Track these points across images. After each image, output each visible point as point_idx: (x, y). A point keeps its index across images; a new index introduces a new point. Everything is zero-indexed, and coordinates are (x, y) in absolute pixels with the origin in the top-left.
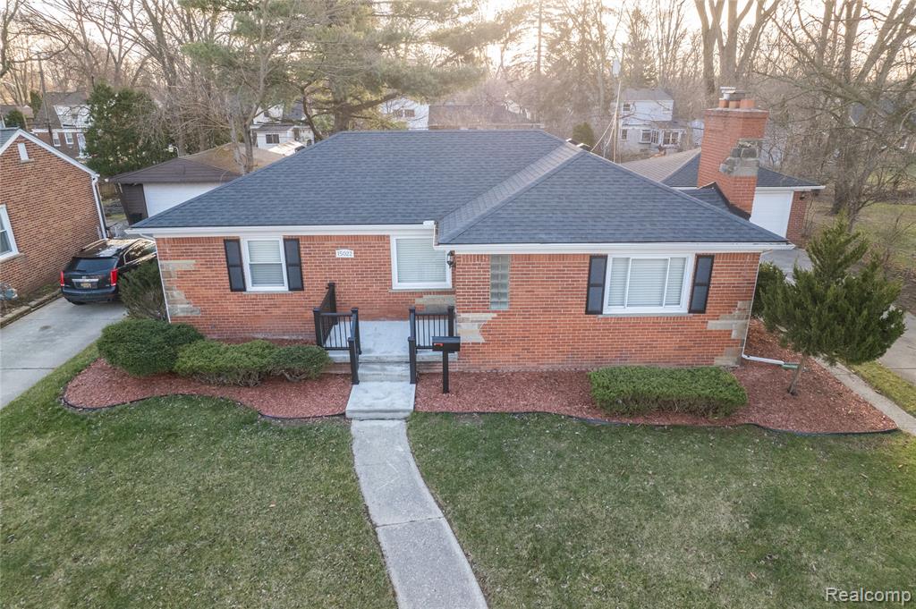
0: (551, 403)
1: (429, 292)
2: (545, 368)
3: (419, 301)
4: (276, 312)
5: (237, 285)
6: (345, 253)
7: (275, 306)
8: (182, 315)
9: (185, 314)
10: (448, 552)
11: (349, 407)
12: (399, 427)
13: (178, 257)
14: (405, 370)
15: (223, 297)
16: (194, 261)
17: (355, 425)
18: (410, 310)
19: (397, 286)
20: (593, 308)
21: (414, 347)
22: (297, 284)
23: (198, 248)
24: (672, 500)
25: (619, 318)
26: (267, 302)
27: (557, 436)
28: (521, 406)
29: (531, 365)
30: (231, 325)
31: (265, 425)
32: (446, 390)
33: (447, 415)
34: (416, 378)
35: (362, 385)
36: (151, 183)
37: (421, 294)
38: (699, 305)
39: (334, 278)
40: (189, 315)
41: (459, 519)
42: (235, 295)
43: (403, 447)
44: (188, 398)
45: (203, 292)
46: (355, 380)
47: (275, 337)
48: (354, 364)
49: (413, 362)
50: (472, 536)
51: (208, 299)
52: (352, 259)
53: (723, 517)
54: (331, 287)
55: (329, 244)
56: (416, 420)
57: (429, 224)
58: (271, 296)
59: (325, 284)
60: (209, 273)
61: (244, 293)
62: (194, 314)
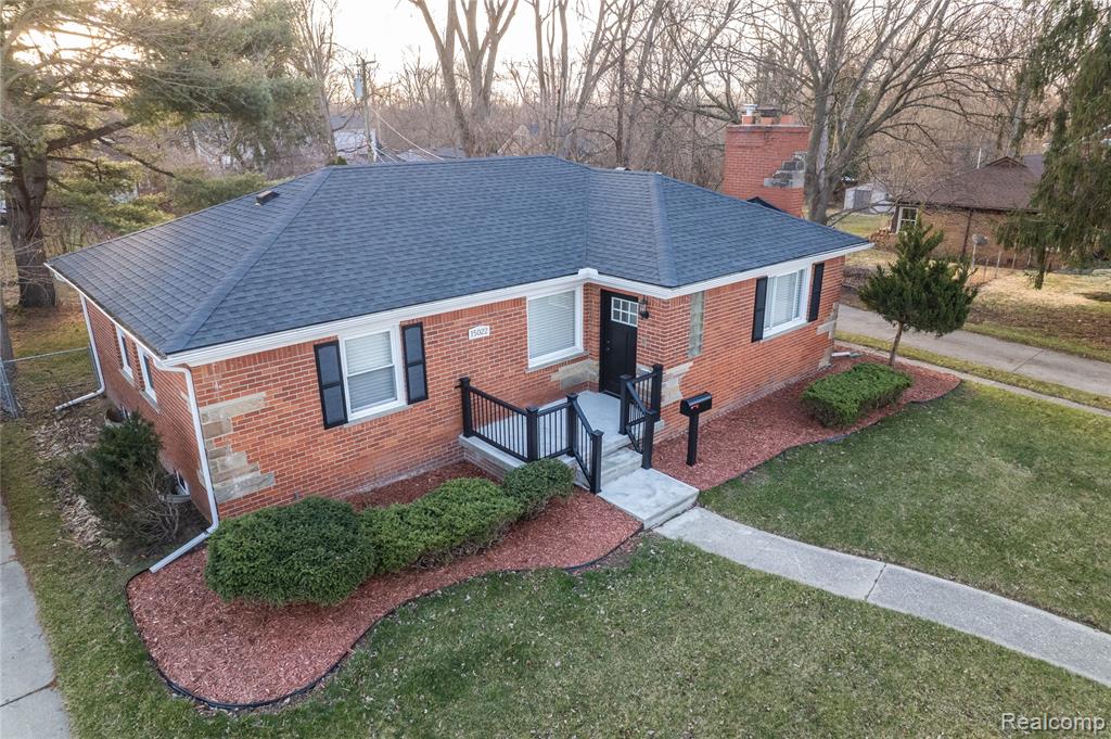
1: (564, 363)
3: (555, 377)
4: (391, 442)
5: (333, 418)
6: (480, 331)
7: (389, 434)
8: (240, 494)
9: (247, 492)
13: (235, 394)
15: (313, 442)
16: (263, 394)
19: (533, 363)
22: (418, 392)
23: (272, 369)
26: (378, 431)
30: (323, 485)
33: (733, 483)
37: (554, 368)
38: (814, 311)
39: (464, 370)
40: (255, 490)
42: (331, 434)
45: (278, 443)
47: (387, 483)
51: (287, 453)
52: (486, 338)
54: (465, 383)
55: (459, 322)
57: (584, 273)
58: (382, 420)
59: (455, 382)
60: (289, 407)
61: (345, 426)
62: (263, 487)
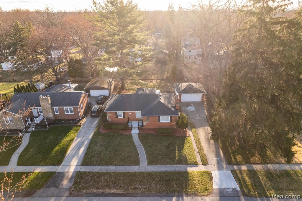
0: (153, 133)
2: (154, 128)
4: (122, 120)
5: (117, 117)
9: (110, 121)
10: (142, 146)
11: (132, 133)
12: (137, 135)
13: (110, 114)
14: (137, 128)
15: (115, 118)
17: (132, 135)
18: (138, 120)
19: (136, 117)
20: (159, 121)
21: (138, 126)
22: (124, 117)
23: (112, 113)
24: (162, 143)
25: (162, 123)
26: (120, 119)
27: (153, 136)
28: (150, 133)
29: (152, 128)
31: (123, 135)
32: (142, 131)
33: (142, 134)
34: (139, 129)
35: (133, 130)
36: (91, 89)
37: (139, 118)
38: (171, 121)
39: (129, 116)
41: (142, 144)
43: (137, 137)
44: (114, 132)
45: (112, 118)
46: (132, 130)
48: (132, 127)
49: (138, 127)
50: (144, 145)
52: (131, 114)
53: (166, 144)
54: (128, 117)
55: (128, 113)
56: (139, 134)
57: (140, 111)
60: (113, 116)
